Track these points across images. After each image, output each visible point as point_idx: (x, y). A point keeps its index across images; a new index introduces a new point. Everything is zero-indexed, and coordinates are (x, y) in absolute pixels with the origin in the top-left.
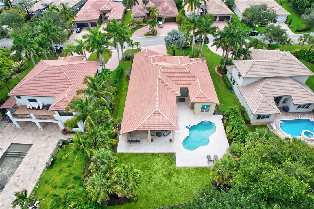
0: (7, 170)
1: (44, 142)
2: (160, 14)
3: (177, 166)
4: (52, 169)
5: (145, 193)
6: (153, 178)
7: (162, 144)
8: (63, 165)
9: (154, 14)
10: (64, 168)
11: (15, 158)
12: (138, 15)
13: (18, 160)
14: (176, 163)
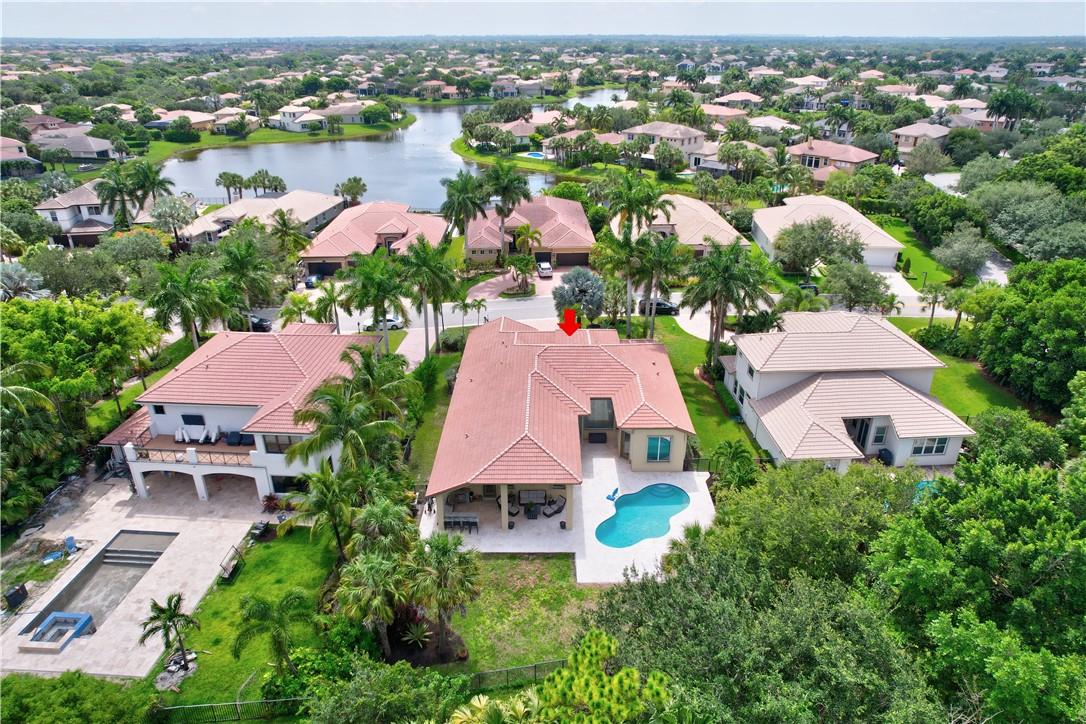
0: (102, 595)
1: (212, 528)
2: (543, 244)
3: (578, 581)
4: (233, 588)
5: (489, 642)
6: (512, 609)
7: (539, 534)
8: (262, 578)
9: (528, 242)
10: (265, 584)
11: (127, 568)
12: (483, 246)
13: (134, 573)
14: (575, 575)
